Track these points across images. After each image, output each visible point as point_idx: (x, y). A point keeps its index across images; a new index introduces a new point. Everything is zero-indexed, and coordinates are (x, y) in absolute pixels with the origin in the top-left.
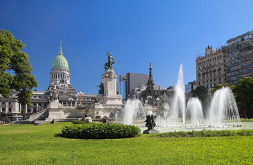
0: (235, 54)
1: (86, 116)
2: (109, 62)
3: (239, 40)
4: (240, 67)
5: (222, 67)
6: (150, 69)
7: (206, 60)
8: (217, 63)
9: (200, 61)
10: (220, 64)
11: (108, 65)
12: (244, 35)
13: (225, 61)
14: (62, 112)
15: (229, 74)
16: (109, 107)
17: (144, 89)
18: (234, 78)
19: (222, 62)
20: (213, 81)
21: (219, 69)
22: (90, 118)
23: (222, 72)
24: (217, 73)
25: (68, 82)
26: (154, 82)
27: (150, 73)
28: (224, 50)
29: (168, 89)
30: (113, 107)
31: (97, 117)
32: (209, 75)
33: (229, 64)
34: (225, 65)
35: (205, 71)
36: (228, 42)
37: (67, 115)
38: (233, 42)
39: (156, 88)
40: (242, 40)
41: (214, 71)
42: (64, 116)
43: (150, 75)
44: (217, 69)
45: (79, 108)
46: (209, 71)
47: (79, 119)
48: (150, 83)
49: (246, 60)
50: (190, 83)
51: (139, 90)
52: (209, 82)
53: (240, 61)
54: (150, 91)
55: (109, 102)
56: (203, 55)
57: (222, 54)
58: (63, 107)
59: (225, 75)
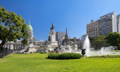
0: (104, 23)
1: (45, 50)
2: (53, 27)
3: (105, 17)
4: (106, 28)
5: (98, 29)
6: (66, 30)
7: (91, 26)
8: (95, 27)
9: (88, 26)
10: (97, 27)
11: (52, 28)
12: (107, 15)
13: (99, 26)
14: (34, 49)
15: (101, 32)
16: (53, 46)
17: (64, 38)
18: (103, 33)
19: (98, 26)
20: (94, 34)
21: (97, 30)
22: (47, 51)
23: (98, 31)
24: (95, 31)
25: (33, 36)
26: (68, 36)
27: (66, 31)
28: (99, 21)
29: (74, 38)
30: (55, 46)
31: (49, 50)
32: (92, 32)
33: (101, 27)
34: (99, 28)
35: (90, 30)
36: (101, 18)
37: (36, 50)
38: (102, 18)
39: (69, 38)
40: (107, 17)
41: (94, 30)
42: (35, 50)
43: (66, 33)
44: (95, 29)
45: (41, 47)
46: (92, 30)
47: (42, 51)
48: (66, 36)
49: (108, 25)
50: (83, 36)
51: (61, 39)
52: (92, 35)
53: (105, 26)
54: (66, 39)
55: (52, 44)
56: (90, 23)
57: (98, 23)
58: (34, 46)
59: (99, 32)
